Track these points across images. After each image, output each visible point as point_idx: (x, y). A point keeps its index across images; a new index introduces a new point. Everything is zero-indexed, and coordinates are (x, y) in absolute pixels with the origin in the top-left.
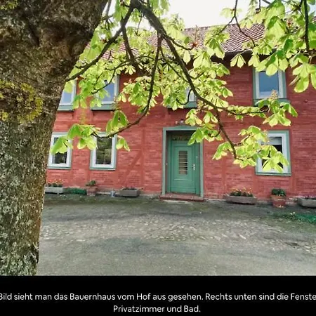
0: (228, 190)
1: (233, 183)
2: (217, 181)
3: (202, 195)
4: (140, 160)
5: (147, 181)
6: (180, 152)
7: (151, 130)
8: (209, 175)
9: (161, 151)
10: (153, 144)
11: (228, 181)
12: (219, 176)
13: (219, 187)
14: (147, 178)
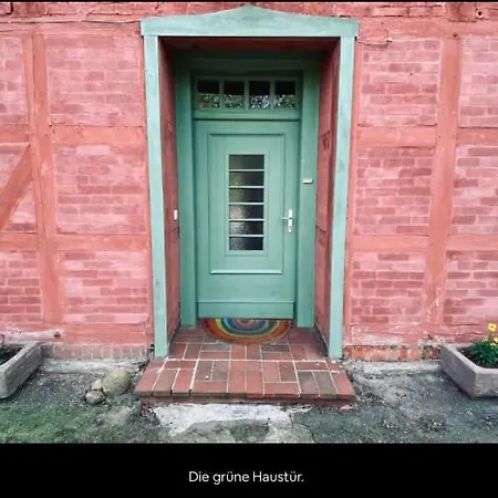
0: (447, 321)
1: (472, 293)
2: (401, 287)
3: (335, 350)
4: (27, 199)
5: (76, 301)
6: (236, 160)
7: (73, 34)
8: (369, 262)
9: (142, 153)
10: (92, 112)
11: (451, 284)
12: (416, 264)
13: (413, 311)
14: (74, 287)
